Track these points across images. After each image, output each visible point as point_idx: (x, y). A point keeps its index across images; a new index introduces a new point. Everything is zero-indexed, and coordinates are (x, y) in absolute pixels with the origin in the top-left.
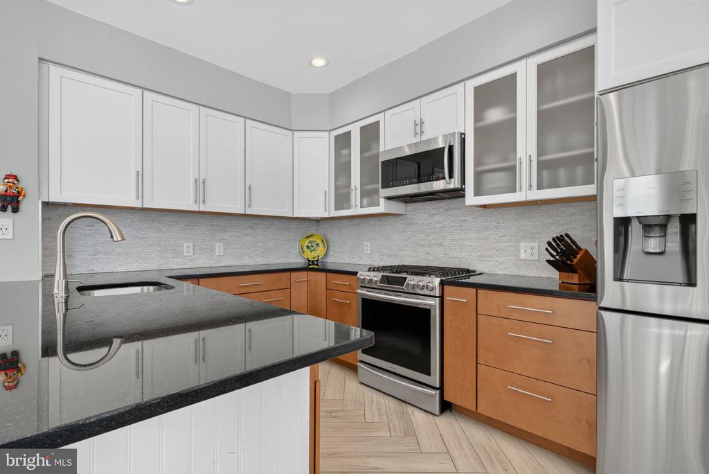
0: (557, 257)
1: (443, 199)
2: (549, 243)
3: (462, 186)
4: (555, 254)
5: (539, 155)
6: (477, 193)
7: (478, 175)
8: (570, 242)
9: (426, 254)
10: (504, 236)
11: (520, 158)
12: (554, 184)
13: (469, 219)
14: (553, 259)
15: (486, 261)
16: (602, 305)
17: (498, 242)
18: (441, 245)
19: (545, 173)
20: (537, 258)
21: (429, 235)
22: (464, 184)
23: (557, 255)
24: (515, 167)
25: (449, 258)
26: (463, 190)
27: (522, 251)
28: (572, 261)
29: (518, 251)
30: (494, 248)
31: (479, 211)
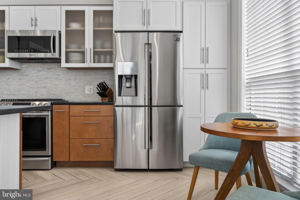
0: (101, 91)
1: (47, 63)
2: (98, 85)
3: (59, 57)
4: (100, 90)
5: (94, 48)
6: (67, 61)
7: (67, 53)
8: (105, 85)
9: (35, 92)
10: (79, 83)
11: (86, 49)
12: (99, 62)
13: (61, 74)
14: (99, 92)
15: (70, 95)
16: (115, 105)
17: (76, 86)
18: (45, 87)
19: (96, 56)
20: (92, 93)
21: (37, 82)
22: (61, 56)
23: (101, 90)
24: (84, 52)
25: (50, 94)
26: (60, 59)
27: (86, 90)
28: (106, 93)
29: (85, 90)
30: (74, 89)
31: (66, 70)
